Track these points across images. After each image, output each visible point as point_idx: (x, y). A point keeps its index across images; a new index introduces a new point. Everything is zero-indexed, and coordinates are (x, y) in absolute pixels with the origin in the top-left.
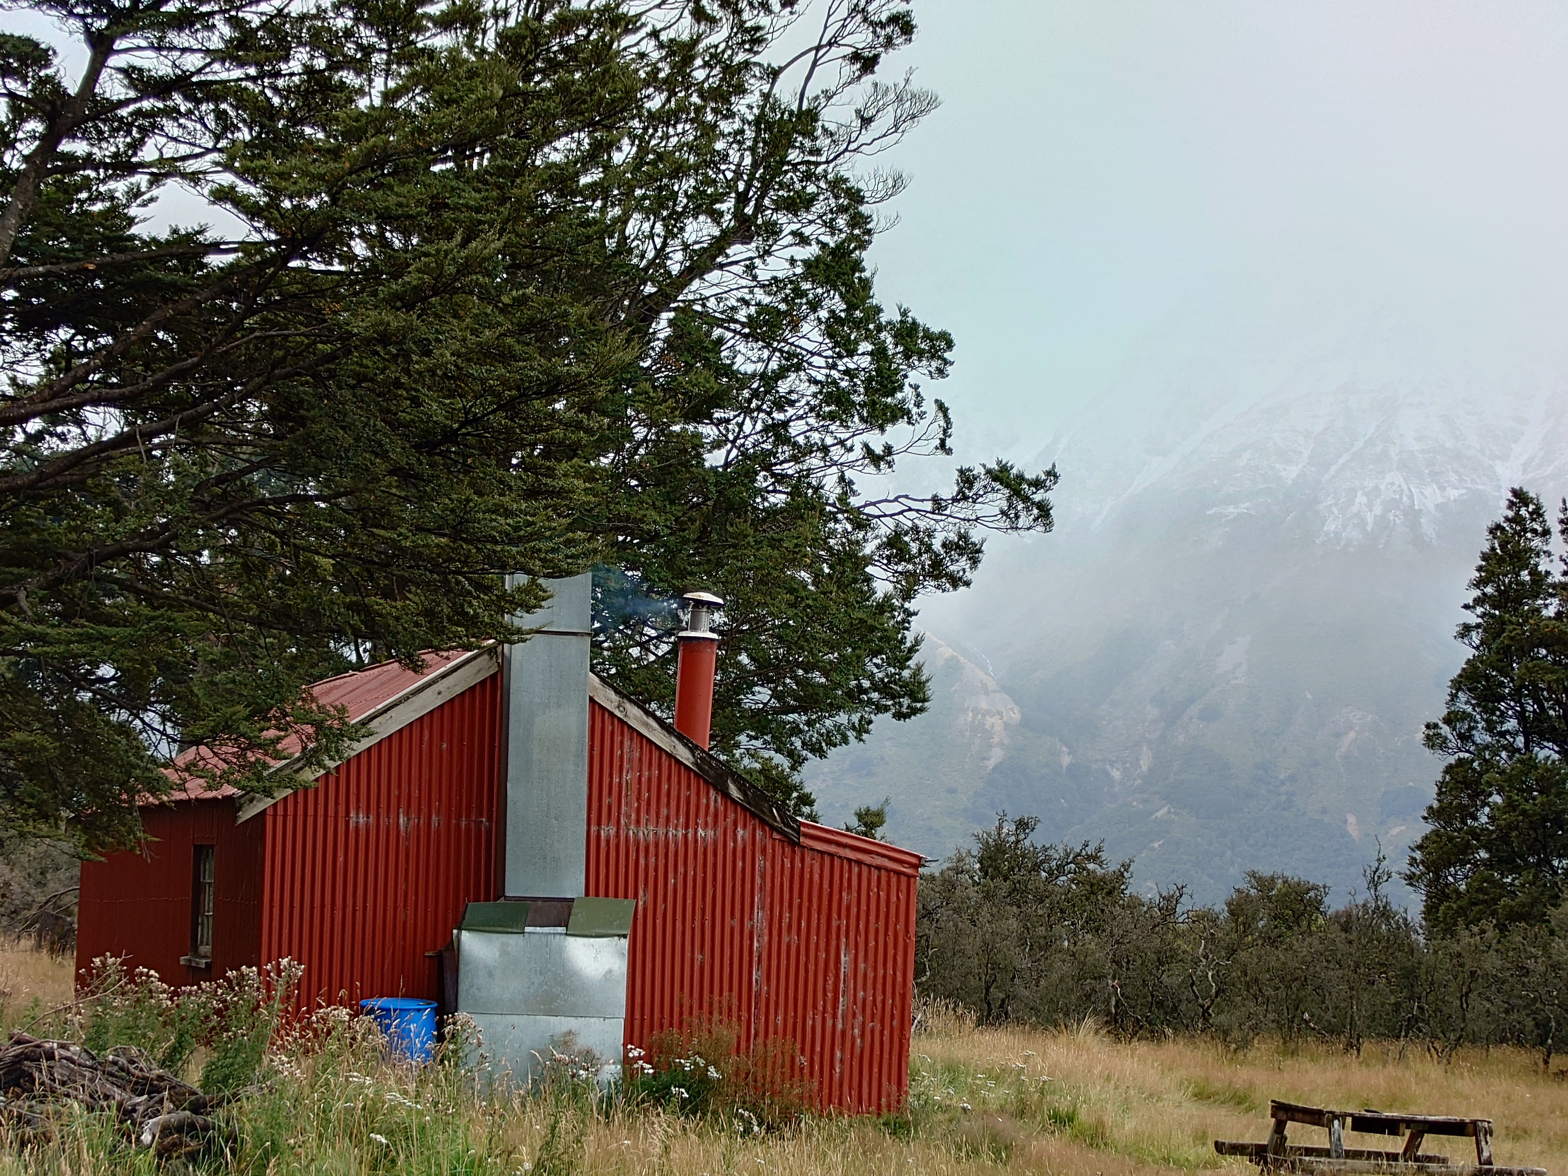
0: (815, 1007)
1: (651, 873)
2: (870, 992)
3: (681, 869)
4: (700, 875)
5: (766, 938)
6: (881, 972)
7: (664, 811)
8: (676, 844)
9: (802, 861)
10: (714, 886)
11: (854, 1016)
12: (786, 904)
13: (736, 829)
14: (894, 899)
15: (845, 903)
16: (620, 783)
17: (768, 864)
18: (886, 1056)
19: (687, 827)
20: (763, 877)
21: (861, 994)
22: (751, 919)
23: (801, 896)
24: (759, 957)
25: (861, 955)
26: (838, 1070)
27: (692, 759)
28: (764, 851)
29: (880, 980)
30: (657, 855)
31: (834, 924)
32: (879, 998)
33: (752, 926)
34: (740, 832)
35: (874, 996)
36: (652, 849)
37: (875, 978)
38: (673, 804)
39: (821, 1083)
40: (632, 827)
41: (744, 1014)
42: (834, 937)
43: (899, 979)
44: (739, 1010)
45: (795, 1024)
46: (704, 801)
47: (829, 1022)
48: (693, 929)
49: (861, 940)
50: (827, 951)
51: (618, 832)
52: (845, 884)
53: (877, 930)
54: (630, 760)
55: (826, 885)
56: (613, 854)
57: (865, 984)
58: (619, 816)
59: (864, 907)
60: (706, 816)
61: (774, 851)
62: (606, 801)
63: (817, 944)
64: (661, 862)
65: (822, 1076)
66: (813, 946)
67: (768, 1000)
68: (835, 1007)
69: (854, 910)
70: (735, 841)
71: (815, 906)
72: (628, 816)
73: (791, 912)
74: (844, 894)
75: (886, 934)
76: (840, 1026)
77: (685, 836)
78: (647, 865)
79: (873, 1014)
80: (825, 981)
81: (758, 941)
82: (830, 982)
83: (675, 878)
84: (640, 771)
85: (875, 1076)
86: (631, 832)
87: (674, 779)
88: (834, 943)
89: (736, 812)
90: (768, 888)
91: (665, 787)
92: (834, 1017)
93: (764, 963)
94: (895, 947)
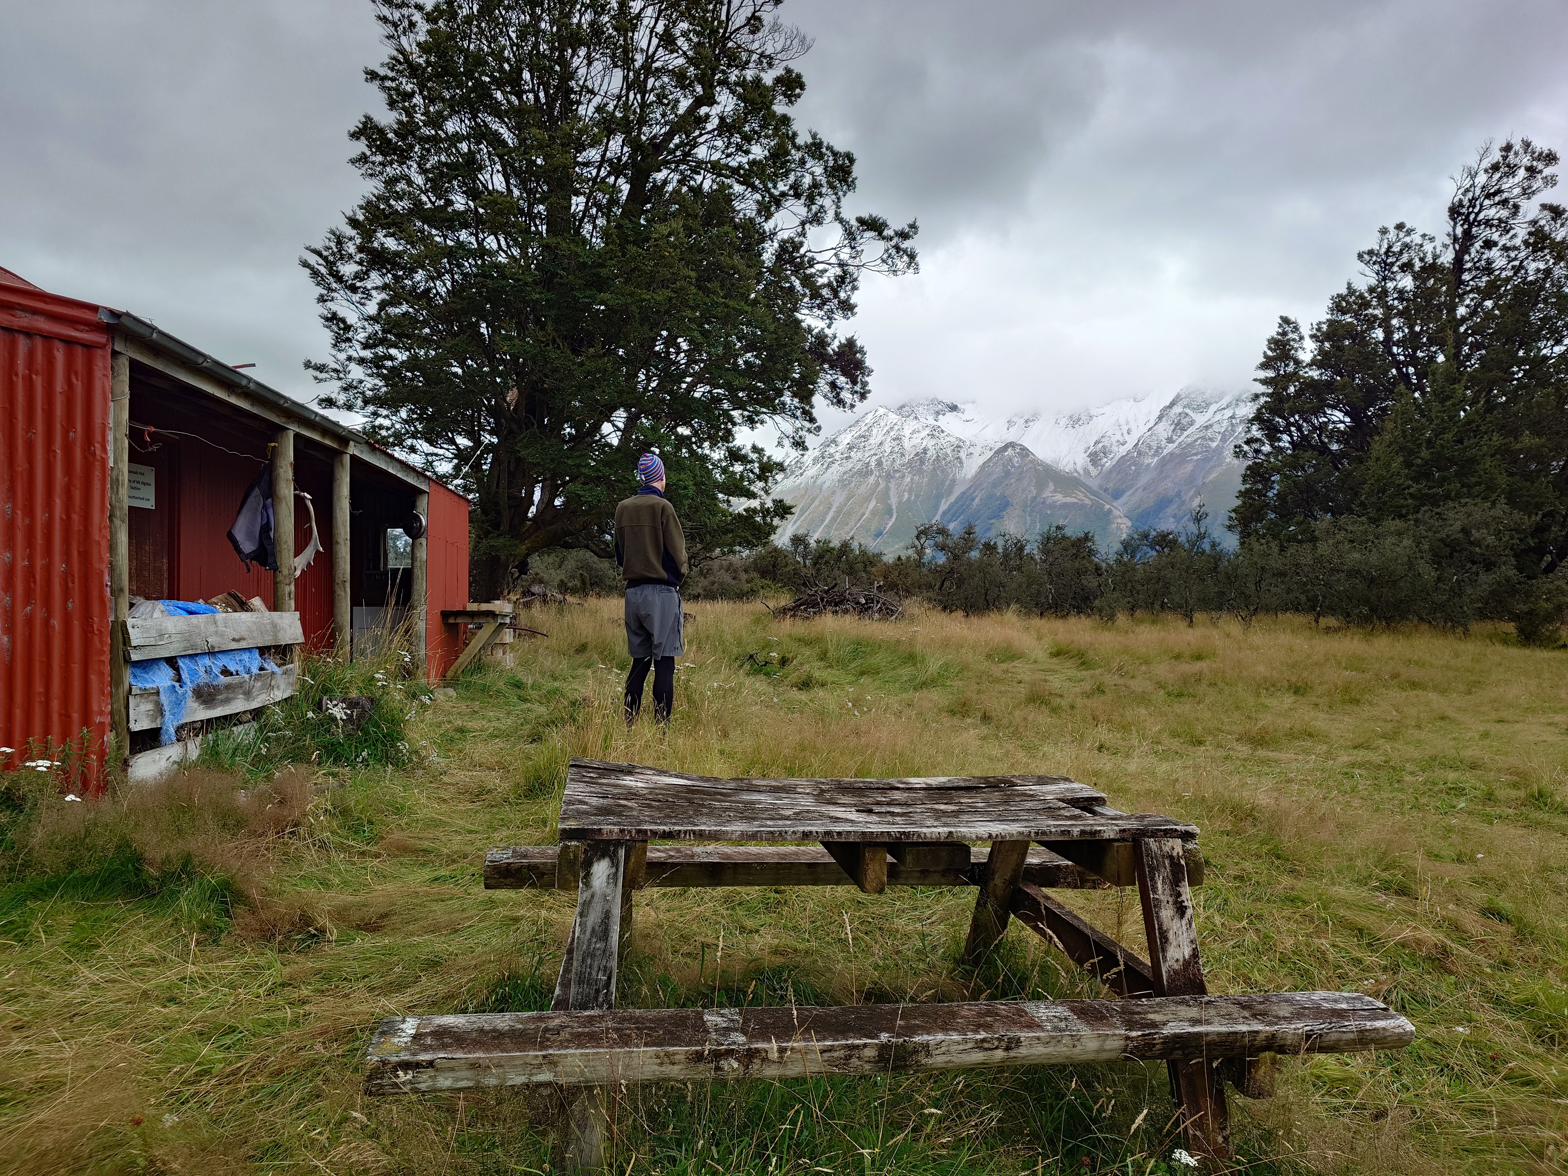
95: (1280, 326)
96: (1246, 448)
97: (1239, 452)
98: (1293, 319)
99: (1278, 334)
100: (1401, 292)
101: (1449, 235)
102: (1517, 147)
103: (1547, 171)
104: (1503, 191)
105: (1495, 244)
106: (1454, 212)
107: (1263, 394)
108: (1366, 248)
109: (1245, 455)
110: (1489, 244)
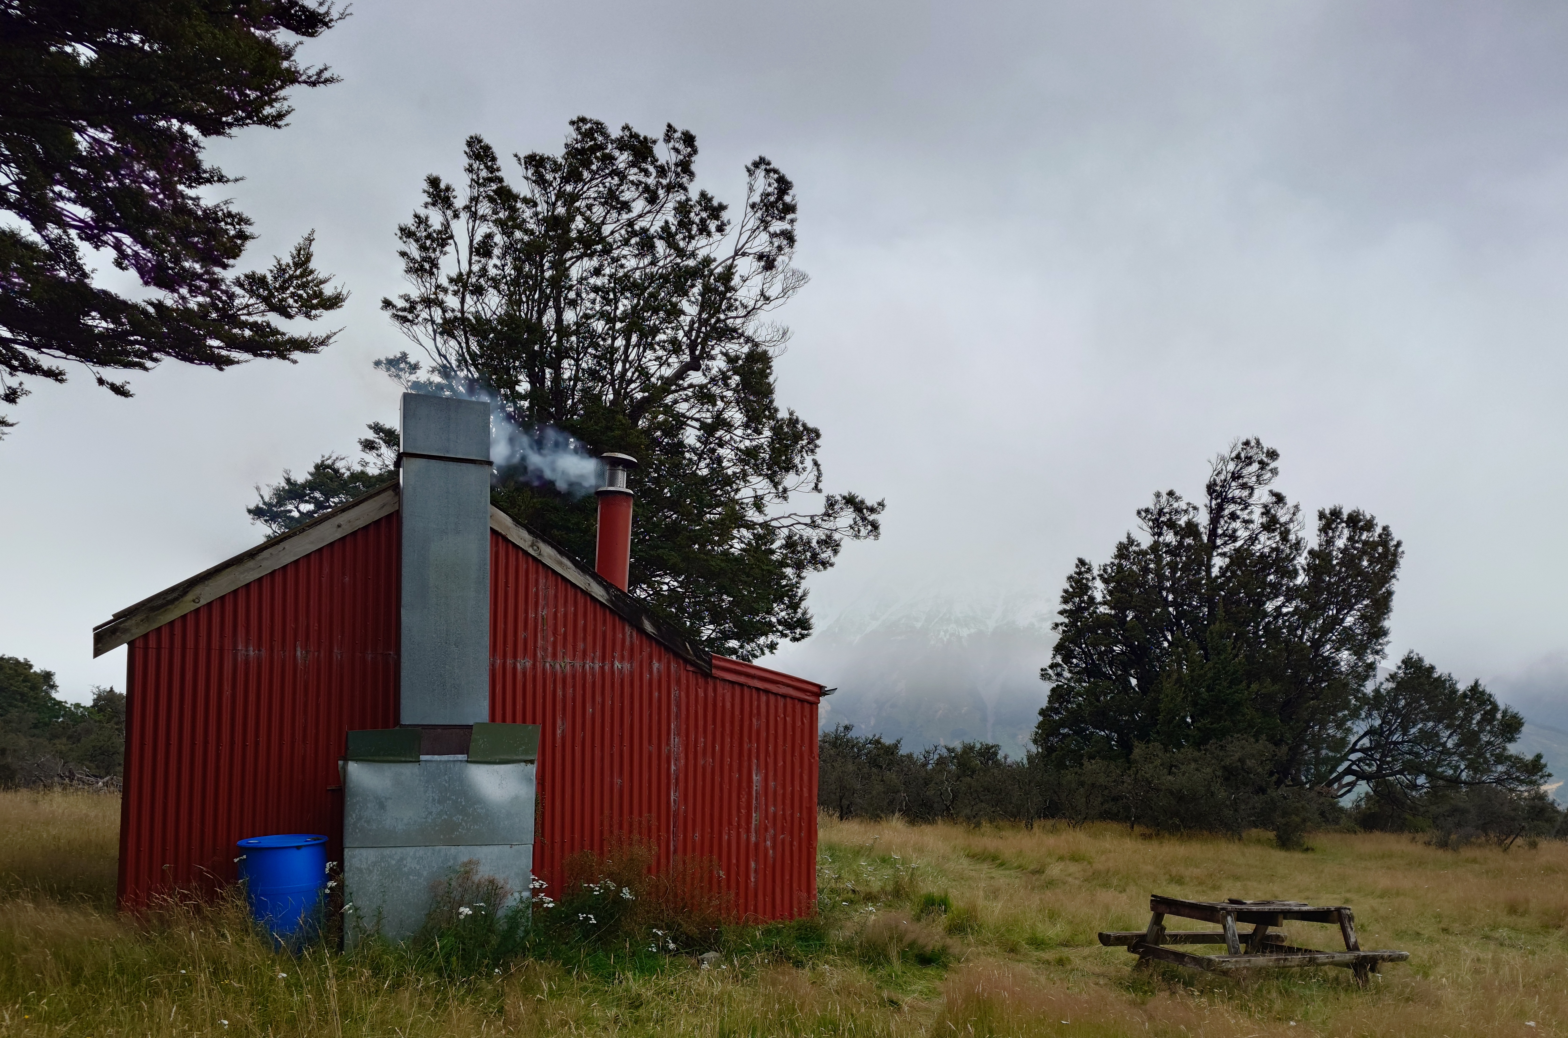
0: (730, 823)
1: (569, 704)
2: (780, 807)
3: (598, 699)
4: (617, 705)
5: (683, 762)
6: (789, 789)
7: (580, 646)
8: (594, 676)
9: (715, 690)
10: (632, 714)
11: (766, 829)
12: (701, 729)
13: (651, 661)
14: (799, 723)
15: (755, 727)
16: (536, 619)
17: (683, 694)
18: (796, 864)
19: (603, 659)
20: (678, 706)
21: (772, 809)
22: (668, 744)
23: (714, 723)
24: (677, 779)
25: (771, 774)
26: (753, 880)
27: (606, 596)
28: (678, 682)
29: (788, 796)
30: (574, 686)
31: (746, 747)
32: (788, 812)
33: (669, 751)
34: (656, 665)
35: (784, 810)
36: (569, 680)
37: (784, 795)
38: (589, 639)
39: (737, 894)
40: (549, 660)
41: (663, 834)
42: (746, 758)
43: (806, 794)
44: (659, 830)
45: (712, 838)
46: (621, 636)
47: (744, 836)
48: (612, 755)
49: (771, 761)
50: (740, 771)
51: (534, 665)
52: (755, 711)
53: (784, 751)
54: (546, 597)
55: (737, 712)
56: (529, 686)
57: (775, 800)
58: (535, 650)
59: (772, 731)
60: (622, 650)
61: (688, 681)
62: (521, 635)
63: (731, 765)
64: (579, 692)
65: (738, 888)
66: (727, 768)
67: (685, 818)
68: (748, 822)
69: (763, 734)
70: (651, 673)
71: (728, 731)
72: (545, 650)
73: (705, 737)
74: (754, 720)
75: (793, 755)
76: (753, 839)
77: (602, 668)
78: (564, 696)
79: (783, 827)
80: (739, 798)
81: (675, 765)
82: (743, 800)
83: (593, 708)
84: (556, 607)
85: (787, 882)
86: (548, 665)
87: (590, 616)
88: (746, 764)
89: (651, 646)
90: (683, 716)
91: (581, 623)
92: (748, 831)
93: (681, 784)
94: (801, 766)
95: (1077, 566)
96: (1050, 672)
97: (1044, 675)
98: (1087, 561)
99: (1076, 573)
100: (1168, 545)
101: (1206, 506)
102: (1253, 443)
103: (1273, 465)
104: (1243, 477)
105: (1238, 517)
106: (1211, 488)
107: (1061, 624)
108: (1144, 507)
109: (1050, 678)
110: (1233, 516)
